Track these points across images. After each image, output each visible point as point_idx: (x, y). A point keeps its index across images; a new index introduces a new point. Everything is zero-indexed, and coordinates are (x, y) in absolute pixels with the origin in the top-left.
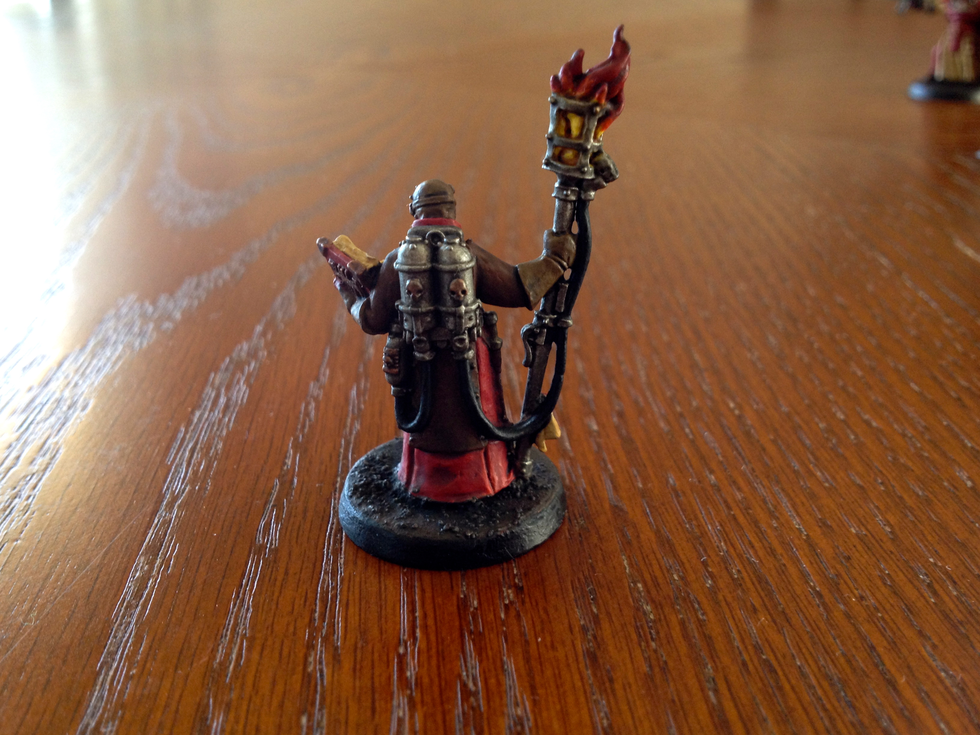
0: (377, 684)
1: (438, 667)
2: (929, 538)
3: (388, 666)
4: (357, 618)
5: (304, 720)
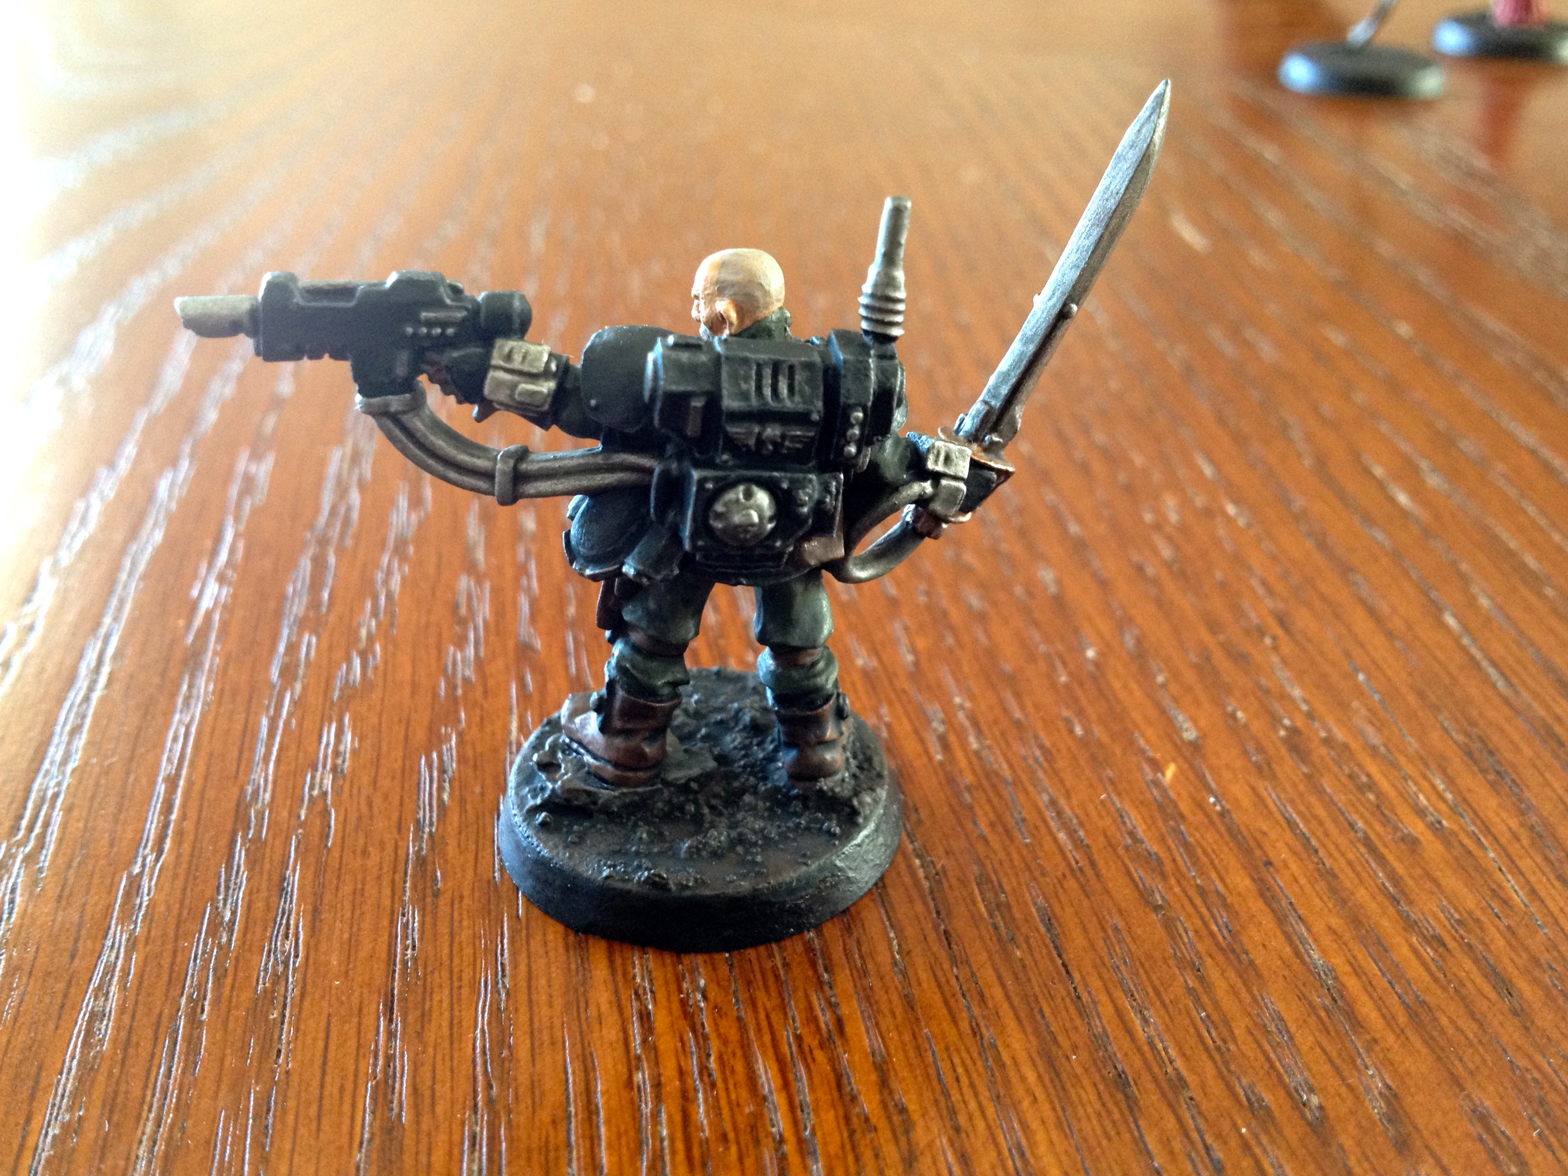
0: (87, 917)
1: (185, 889)
2: (966, 668)
3: (110, 892)
4: (81, 825)
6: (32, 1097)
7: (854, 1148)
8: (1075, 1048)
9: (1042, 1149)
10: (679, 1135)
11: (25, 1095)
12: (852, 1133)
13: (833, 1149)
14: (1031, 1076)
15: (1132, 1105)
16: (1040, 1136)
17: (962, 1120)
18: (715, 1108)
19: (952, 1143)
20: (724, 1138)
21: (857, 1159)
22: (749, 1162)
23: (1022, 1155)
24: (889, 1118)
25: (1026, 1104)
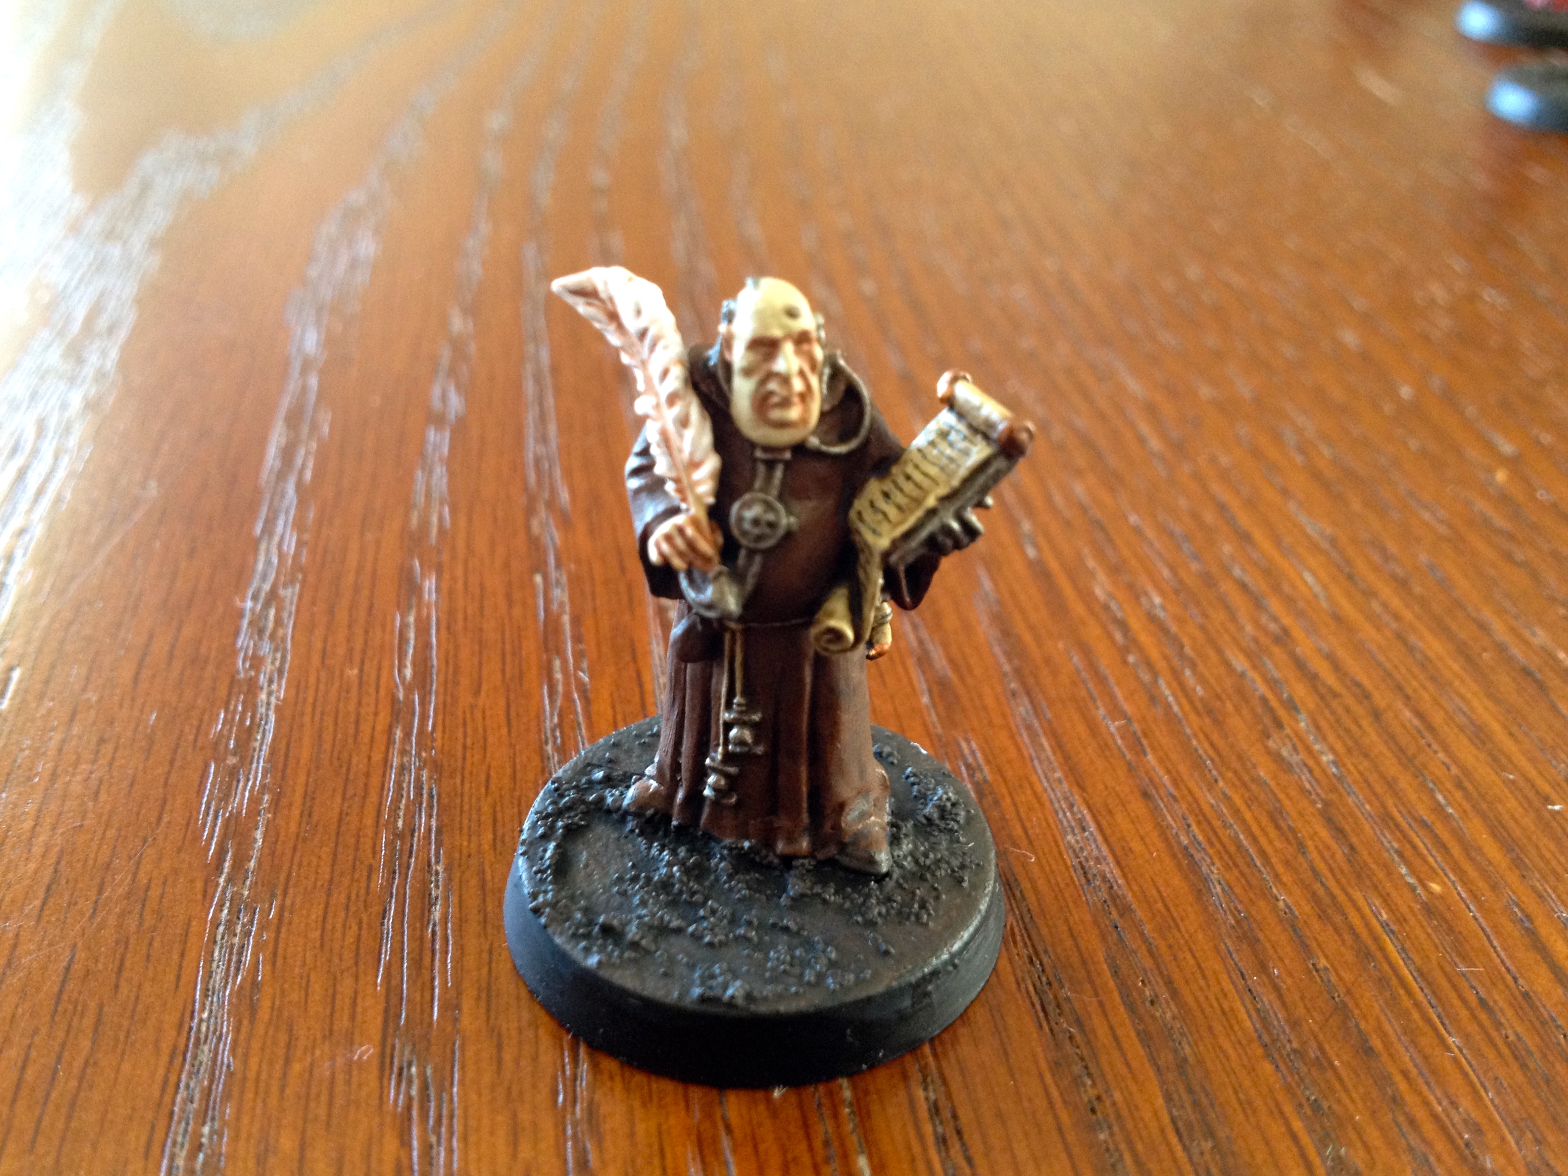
5: (538, 579)
6: (634, 659)
7: (1328, 706)
8: (1485, 650)
9: (1480, 710)
10: (1179, 693)
11: (628, 658)
12: (1322, 698)
13: (1312, 706)
14: (1456, 667)
15: (1541, 686)
16: (1476, 703)
17: (1410, 692)
18: (1202, 680)
19: (1406, 705)
20: (1218, 697)
21: (1333, 712)
22: (1245, 711)
23: (1464, 714)
24: (1348, 688)
25: (1457, 683)
